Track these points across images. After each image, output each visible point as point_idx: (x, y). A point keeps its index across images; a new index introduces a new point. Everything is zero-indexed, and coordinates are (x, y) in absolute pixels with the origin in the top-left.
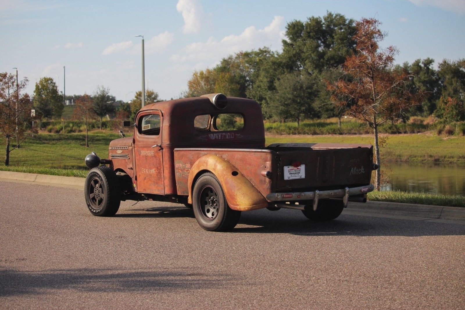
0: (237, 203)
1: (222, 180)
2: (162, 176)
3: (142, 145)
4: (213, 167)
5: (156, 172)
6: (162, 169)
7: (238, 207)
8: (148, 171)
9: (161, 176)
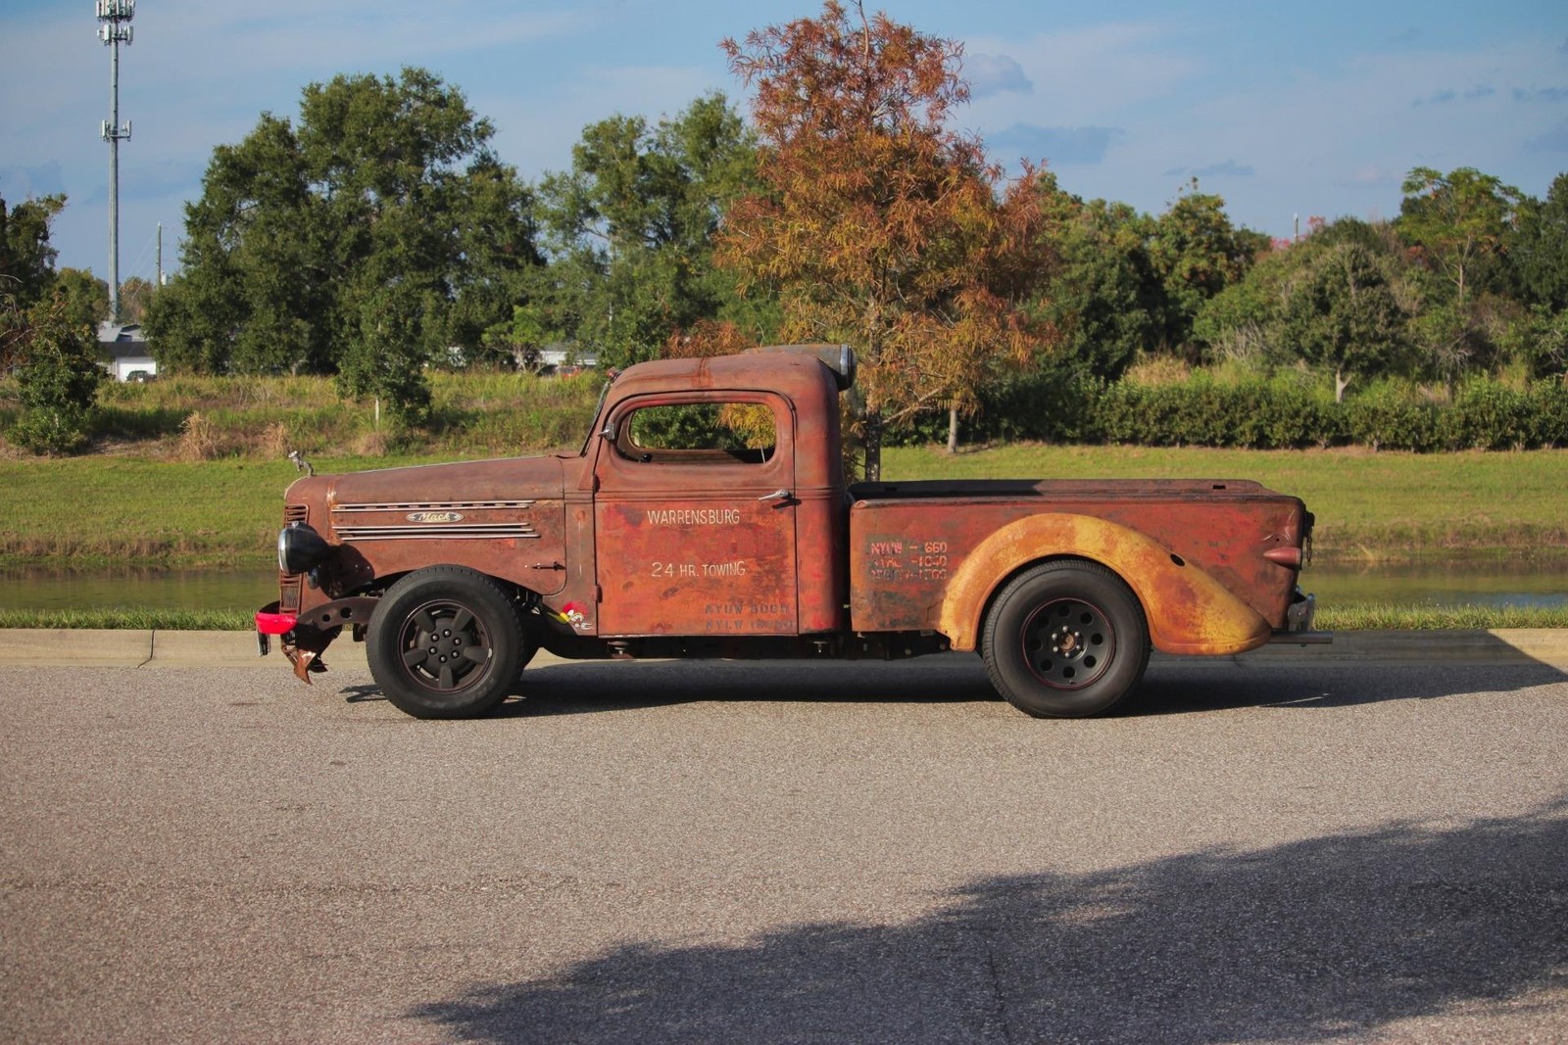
0: (1202, 636)
1: (1142, 578)
2: (791, 582)
3: (662, 494)
4: (1102, 545)
5: (750, 572)
6: (790, 561)
7: (1204, 647)
8: (699, 570)
9: (779, 579)
